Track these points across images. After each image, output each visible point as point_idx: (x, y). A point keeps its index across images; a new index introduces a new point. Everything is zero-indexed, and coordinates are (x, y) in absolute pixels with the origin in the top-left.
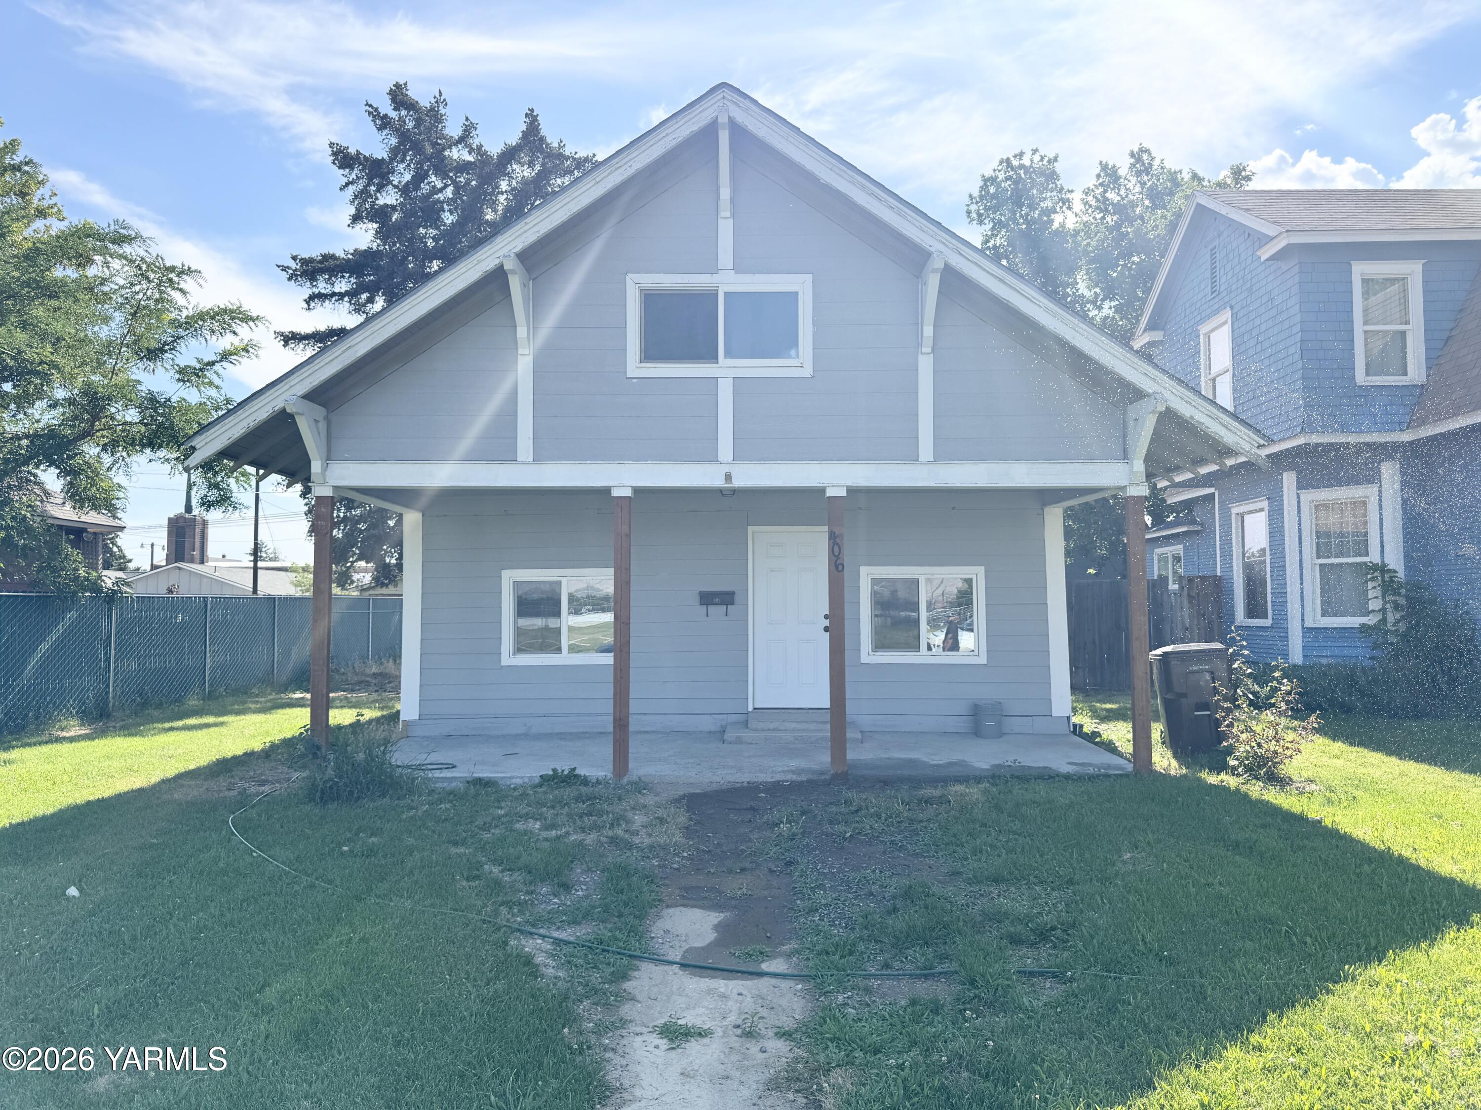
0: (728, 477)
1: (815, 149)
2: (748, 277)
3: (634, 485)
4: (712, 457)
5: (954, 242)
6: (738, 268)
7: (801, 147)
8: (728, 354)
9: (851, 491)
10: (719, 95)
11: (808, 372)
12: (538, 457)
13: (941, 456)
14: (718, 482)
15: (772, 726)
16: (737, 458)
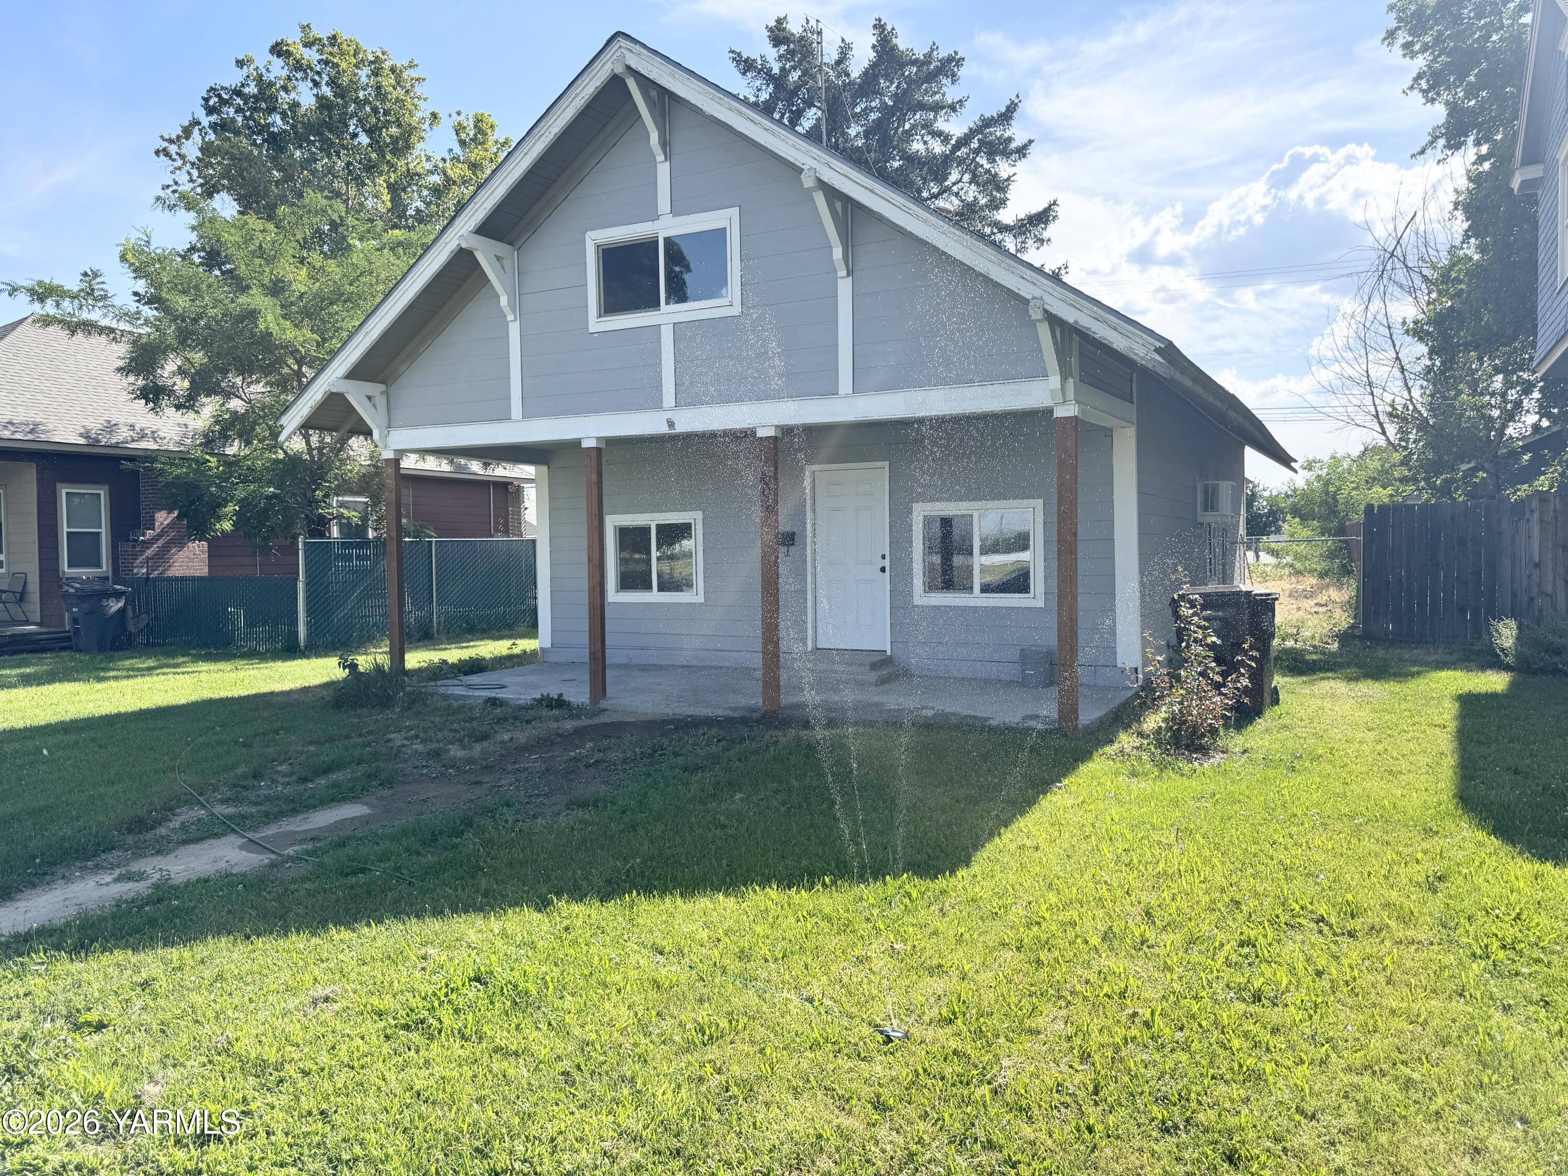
0: (671, 424)
2: (683, 219)
3: (601, 434)
4: (656, 404)
6: (672, 212)
8: (669, 301)
10: (615, 46)
11: (736, 310)
12: (526, 415)
13: (861, 388)
14: (664, 429)
16: (678, 403)
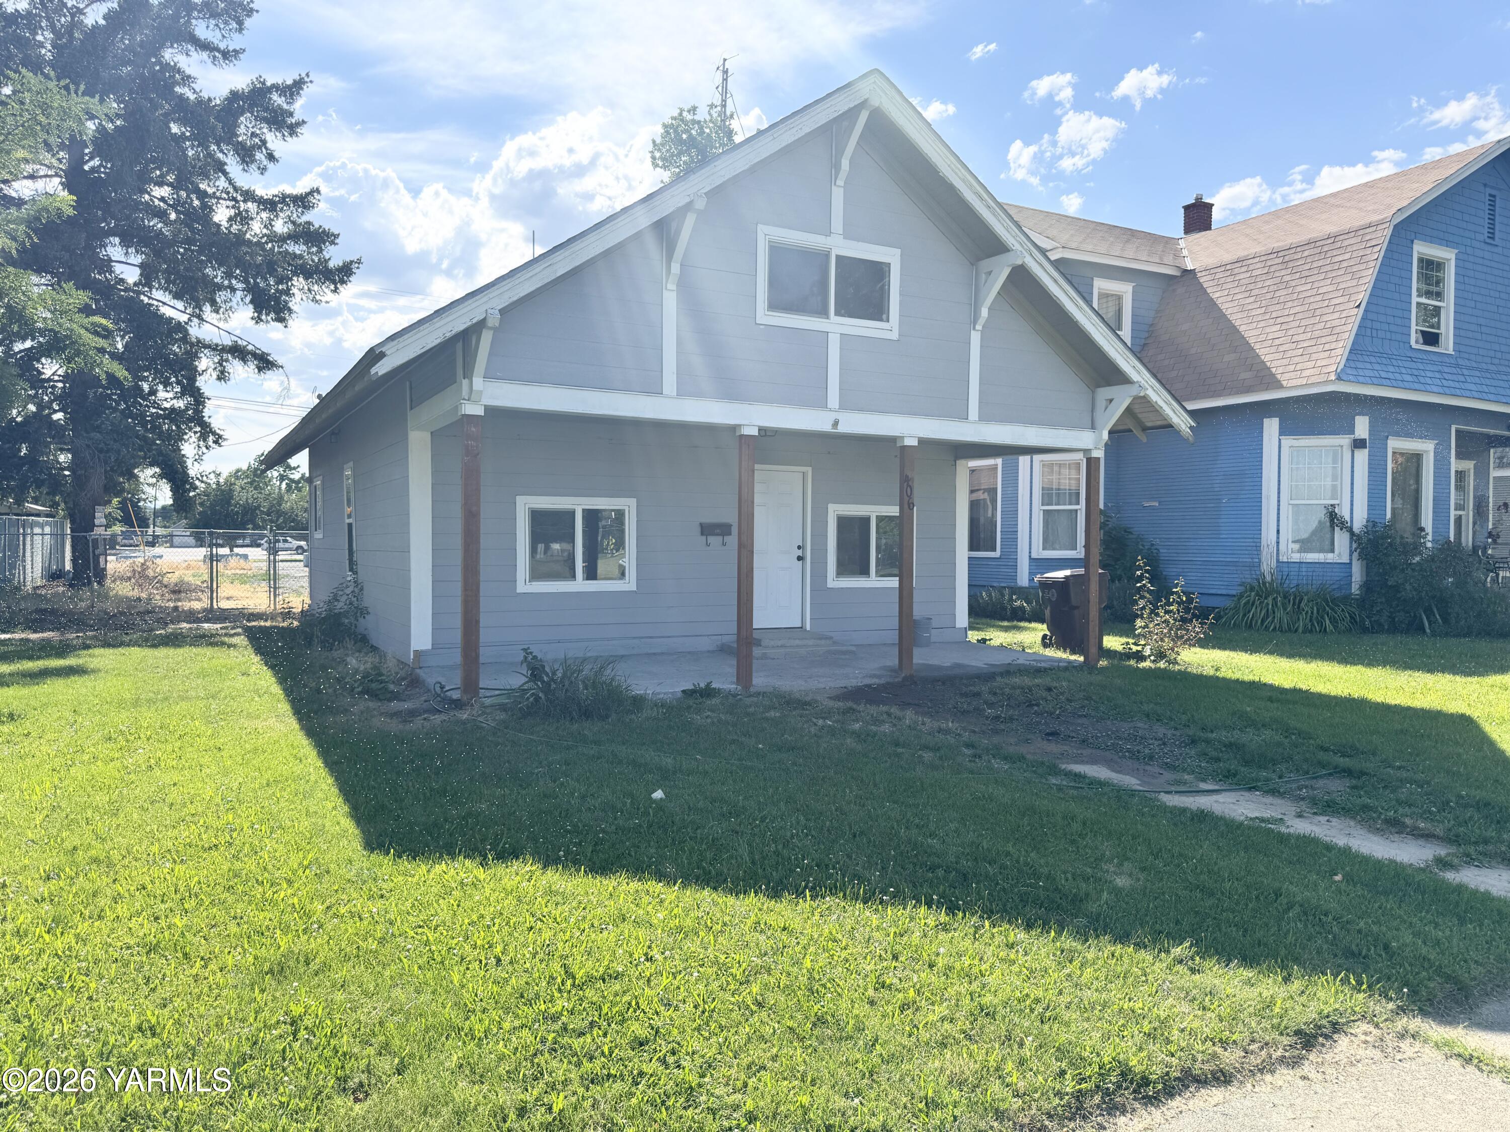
0: (836, 424)
1: (940, 145)
2: (854, 244)
3: (761, 424)
4: (823, 404)
5: (1029, 244)
6: (847, 235)
7: (930, 141)
8: (837, 313)
9: (922, 441)
10: (872, 79)
11: (895, 335)
12: (680, 393)
13: (985, 417)
14: (827, 428)
15: (780, 643)
16: (844, 406)
